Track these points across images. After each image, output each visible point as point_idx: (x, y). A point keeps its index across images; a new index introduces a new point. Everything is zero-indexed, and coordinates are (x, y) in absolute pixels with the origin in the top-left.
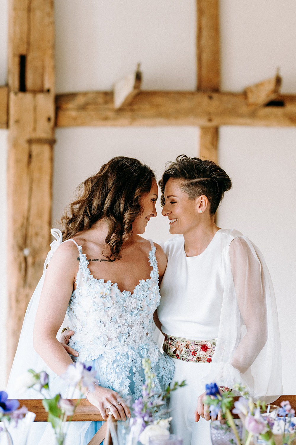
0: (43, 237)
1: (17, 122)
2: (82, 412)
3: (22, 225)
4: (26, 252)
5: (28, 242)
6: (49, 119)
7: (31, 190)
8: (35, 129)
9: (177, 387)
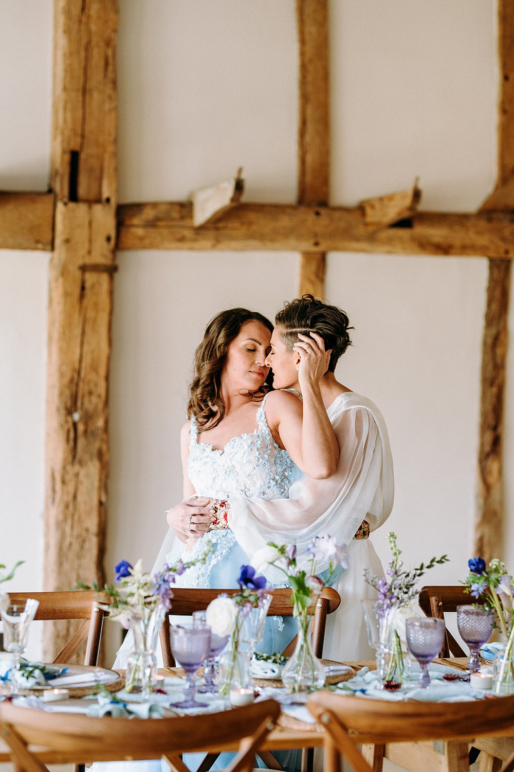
0: (99, 396)
1: (67, 241)
3: (72, 380)
4: (76, 416)
5: (79, 404)
6: (108, 239)
7: (83, 333)
8: (89, 252)
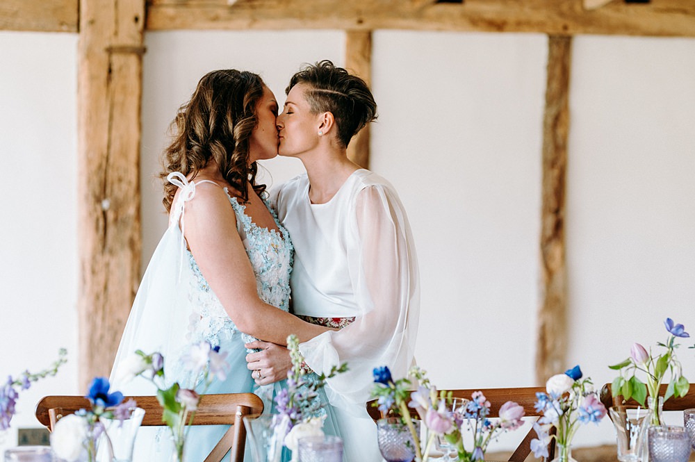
0: (130, 183)
1: (92, 22)
2: (200, 413)
3: (100, 167)
4: (106, 204)
5: (108, 190)
6: (136, 19)
7: (111, 118)
8: (116, 33)
9: (335, 372)
